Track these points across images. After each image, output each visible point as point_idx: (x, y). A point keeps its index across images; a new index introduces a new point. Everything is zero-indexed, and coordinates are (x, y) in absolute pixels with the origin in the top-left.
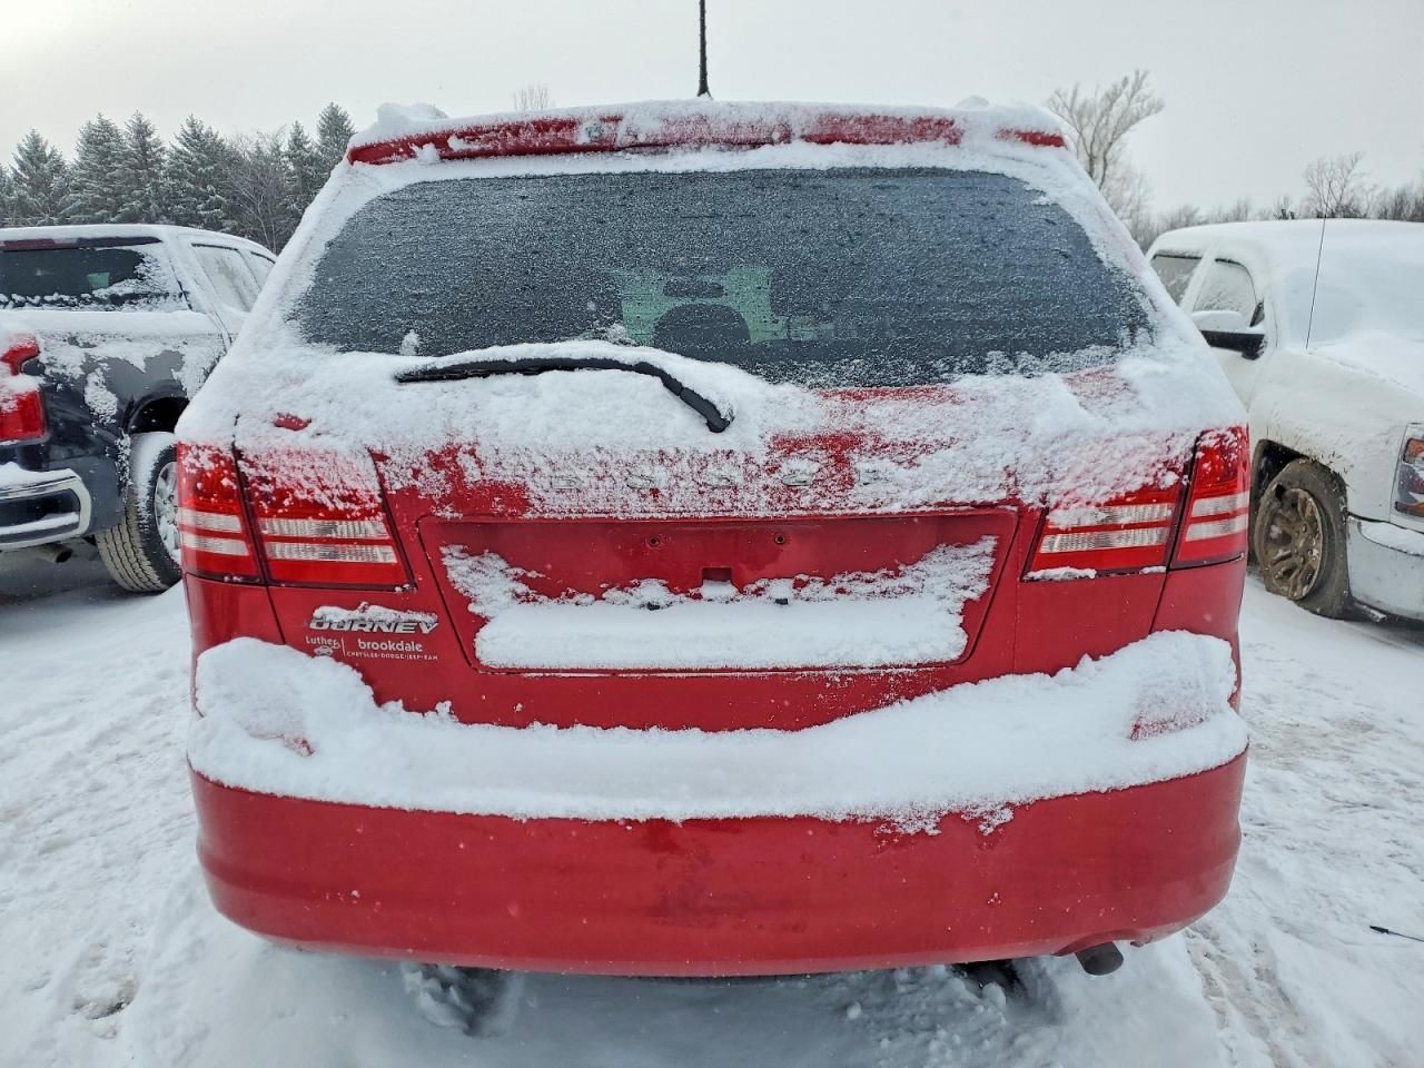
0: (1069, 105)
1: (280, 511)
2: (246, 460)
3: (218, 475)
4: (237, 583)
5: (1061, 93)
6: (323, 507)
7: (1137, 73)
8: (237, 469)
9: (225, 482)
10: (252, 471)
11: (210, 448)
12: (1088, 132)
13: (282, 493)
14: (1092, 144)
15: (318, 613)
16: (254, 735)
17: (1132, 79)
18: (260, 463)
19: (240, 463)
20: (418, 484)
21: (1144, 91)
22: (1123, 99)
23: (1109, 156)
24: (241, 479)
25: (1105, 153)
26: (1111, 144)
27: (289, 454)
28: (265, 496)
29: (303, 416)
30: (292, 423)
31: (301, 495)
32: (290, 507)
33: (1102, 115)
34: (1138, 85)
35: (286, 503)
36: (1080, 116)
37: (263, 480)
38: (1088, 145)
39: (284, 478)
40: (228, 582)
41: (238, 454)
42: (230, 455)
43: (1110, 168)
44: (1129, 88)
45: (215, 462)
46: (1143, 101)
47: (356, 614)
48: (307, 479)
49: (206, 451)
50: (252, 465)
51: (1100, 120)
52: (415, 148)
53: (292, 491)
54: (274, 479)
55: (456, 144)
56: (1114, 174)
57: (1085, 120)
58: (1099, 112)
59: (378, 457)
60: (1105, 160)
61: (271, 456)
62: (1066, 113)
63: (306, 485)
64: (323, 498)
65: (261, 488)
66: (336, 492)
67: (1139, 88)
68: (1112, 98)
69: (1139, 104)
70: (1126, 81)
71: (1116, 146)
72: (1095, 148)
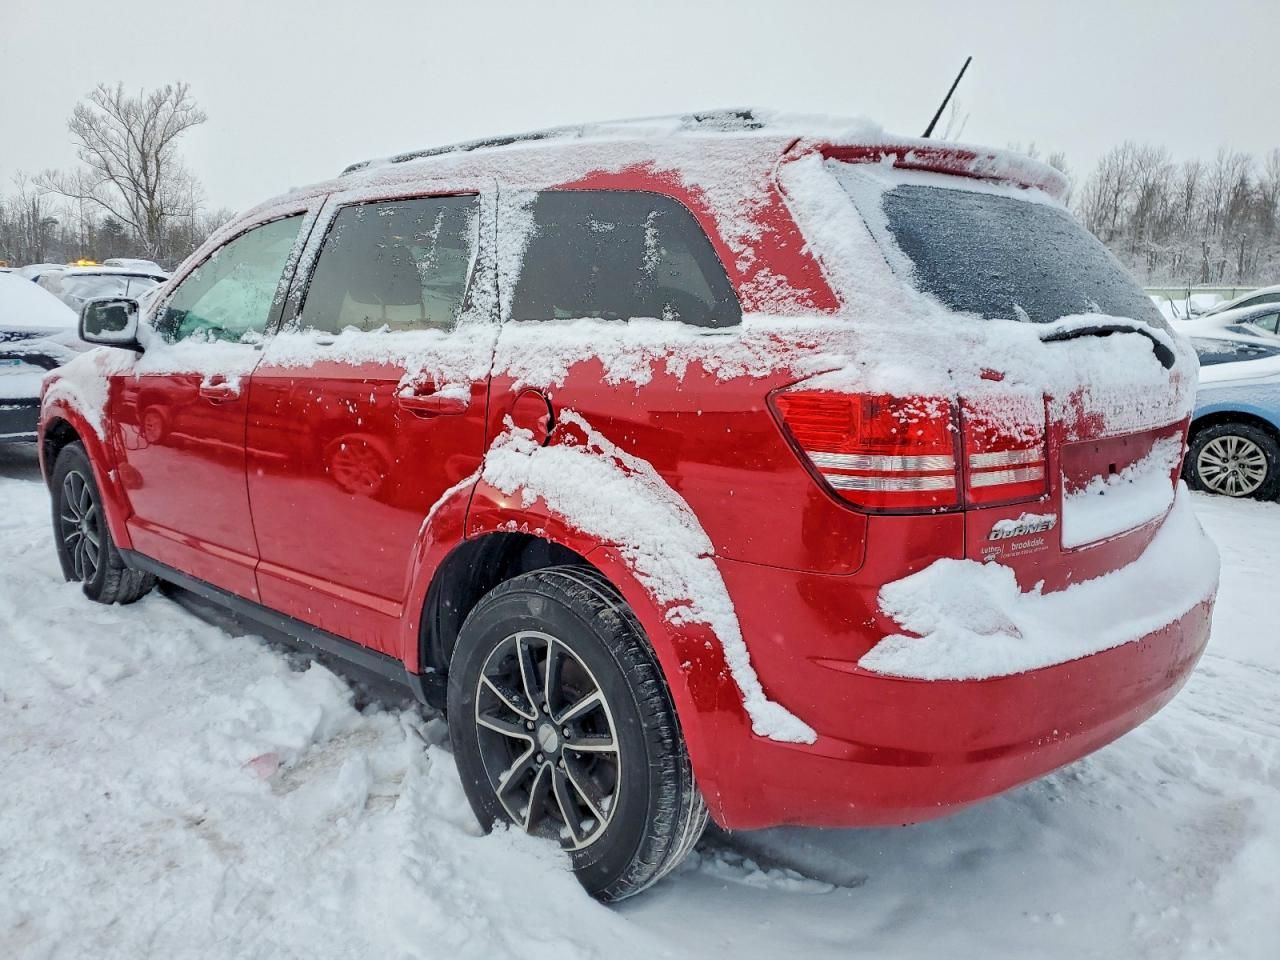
0: (115, 101)
1: (988, 447)
2: (969, 407)
3: (943, 421)
4: (944, 512)
5: (105, 87)
6: (1012, 440)
7: (179, 84)
8: (960, 415)
9: (950, 427)
10: (973, 416)
11: (937, 400)
12: (137, 130)
13: (990, 433)
14: (143, 142)
15: (998, 526)
16: (981, 634)
17: (175, 88)
18: (978, 408)
19: (964, 410)
20: (1065, 417)
21: (187, 102)
22: (168, 105)
23: (160, 156)
24: (961, 423)
25: (157, 153)
26: (161, 145)
27: (1000, 401)
28: (979, 436)
29: (1000, 370)
30: (991, 375)
31: (1004, 433)
32: (996, 442)
33: (149, 118)
34: (181, 96)
35: (994, 439)
36: (127, 115)
37: (979, 423)
38: (139, 141)
39: (995, 421)
40: (937, 513)
41: (961, 401)
42: (955, 403)
43: (163, 168)
44: (173, 97)
45: (942, 411)
46: (187, 111)
47: (1019, 522)
48: (1008, 419)
49: (934, 402)
50: (972, 410)
51: (148, 122)
52: (883, 155)
53: (997, 429)
54: (987, 421)
55: (910, 158)
56: (169, 173)
57: (132, 119)
58: (146, 113)
59: (1047, 399)
60: (157, 160)
61: (987, 403)
62: (113, 110)
63: (1007, 424)
64: (1014, 433)
65: (978, 430)
66: (1024, 428)
67: (182, 98)
68: (158, 103)
69: (184, 113)
70: (169, 90)
71: (166, 148)
72: (146, 147)
